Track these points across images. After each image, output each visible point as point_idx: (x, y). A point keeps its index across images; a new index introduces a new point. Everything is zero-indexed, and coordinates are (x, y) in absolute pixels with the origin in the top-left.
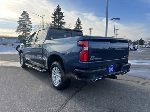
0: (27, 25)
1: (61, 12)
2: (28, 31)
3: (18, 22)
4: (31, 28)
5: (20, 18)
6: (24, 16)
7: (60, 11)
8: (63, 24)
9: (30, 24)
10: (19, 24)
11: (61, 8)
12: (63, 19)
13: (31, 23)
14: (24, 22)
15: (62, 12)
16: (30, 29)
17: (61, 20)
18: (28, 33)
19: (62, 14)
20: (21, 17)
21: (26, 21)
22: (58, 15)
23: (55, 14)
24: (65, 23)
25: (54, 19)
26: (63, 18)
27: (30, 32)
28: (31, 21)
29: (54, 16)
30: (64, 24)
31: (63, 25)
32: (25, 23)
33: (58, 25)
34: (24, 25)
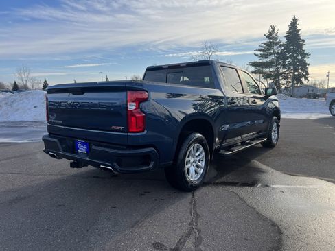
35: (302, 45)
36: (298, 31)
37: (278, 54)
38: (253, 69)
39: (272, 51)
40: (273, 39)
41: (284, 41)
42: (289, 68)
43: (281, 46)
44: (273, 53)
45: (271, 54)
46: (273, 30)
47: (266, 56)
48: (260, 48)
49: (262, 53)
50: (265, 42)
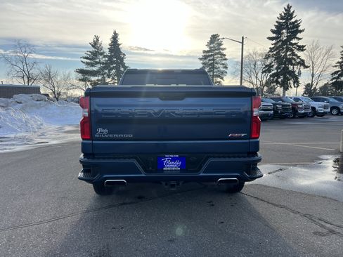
0: (217, 63)
1: (293, 20)
2: (219, 76)
3: (201, 59)
4: (224, 69)
5: (204, 52)
6: (212, 45)
7: (291, 19)
8: (298, 50)
9: (223, 62)
10: (203, 64)
11: (293, 12)
12: (299, 39)
13: (226, 59)
14: (211, 58)
15: (296, 21)
16: (222, 73)
17: (294, 41)
18: (219, 79)
19: (298, 26)
20: (207, 49)
21: (216, 56)
22: (288, 28)
23: (278, 30)
24: (303, 46)
25: (274, 42)
26: (299, 35)
27: (222, 78)
28: (225, 55)
29: (274, 35)
30: (303, 50)
31: (299, 53)
32: (213, 60)
33: (286, 55)
34: (210, 65)
35: (123, 58)
36: (119, 45)
37: (103, 63)
38: (80, 76)
39: (98, 60)
40: (98, 48)
41: (107, 52)
42: (113, 78)
43: (105, 57)
44: (99, 63)
45: (97, 63)
46: (98, 40)
47: (92, 65)
48: (86, 56)
49: (88, 61)
50: (91, 50)
